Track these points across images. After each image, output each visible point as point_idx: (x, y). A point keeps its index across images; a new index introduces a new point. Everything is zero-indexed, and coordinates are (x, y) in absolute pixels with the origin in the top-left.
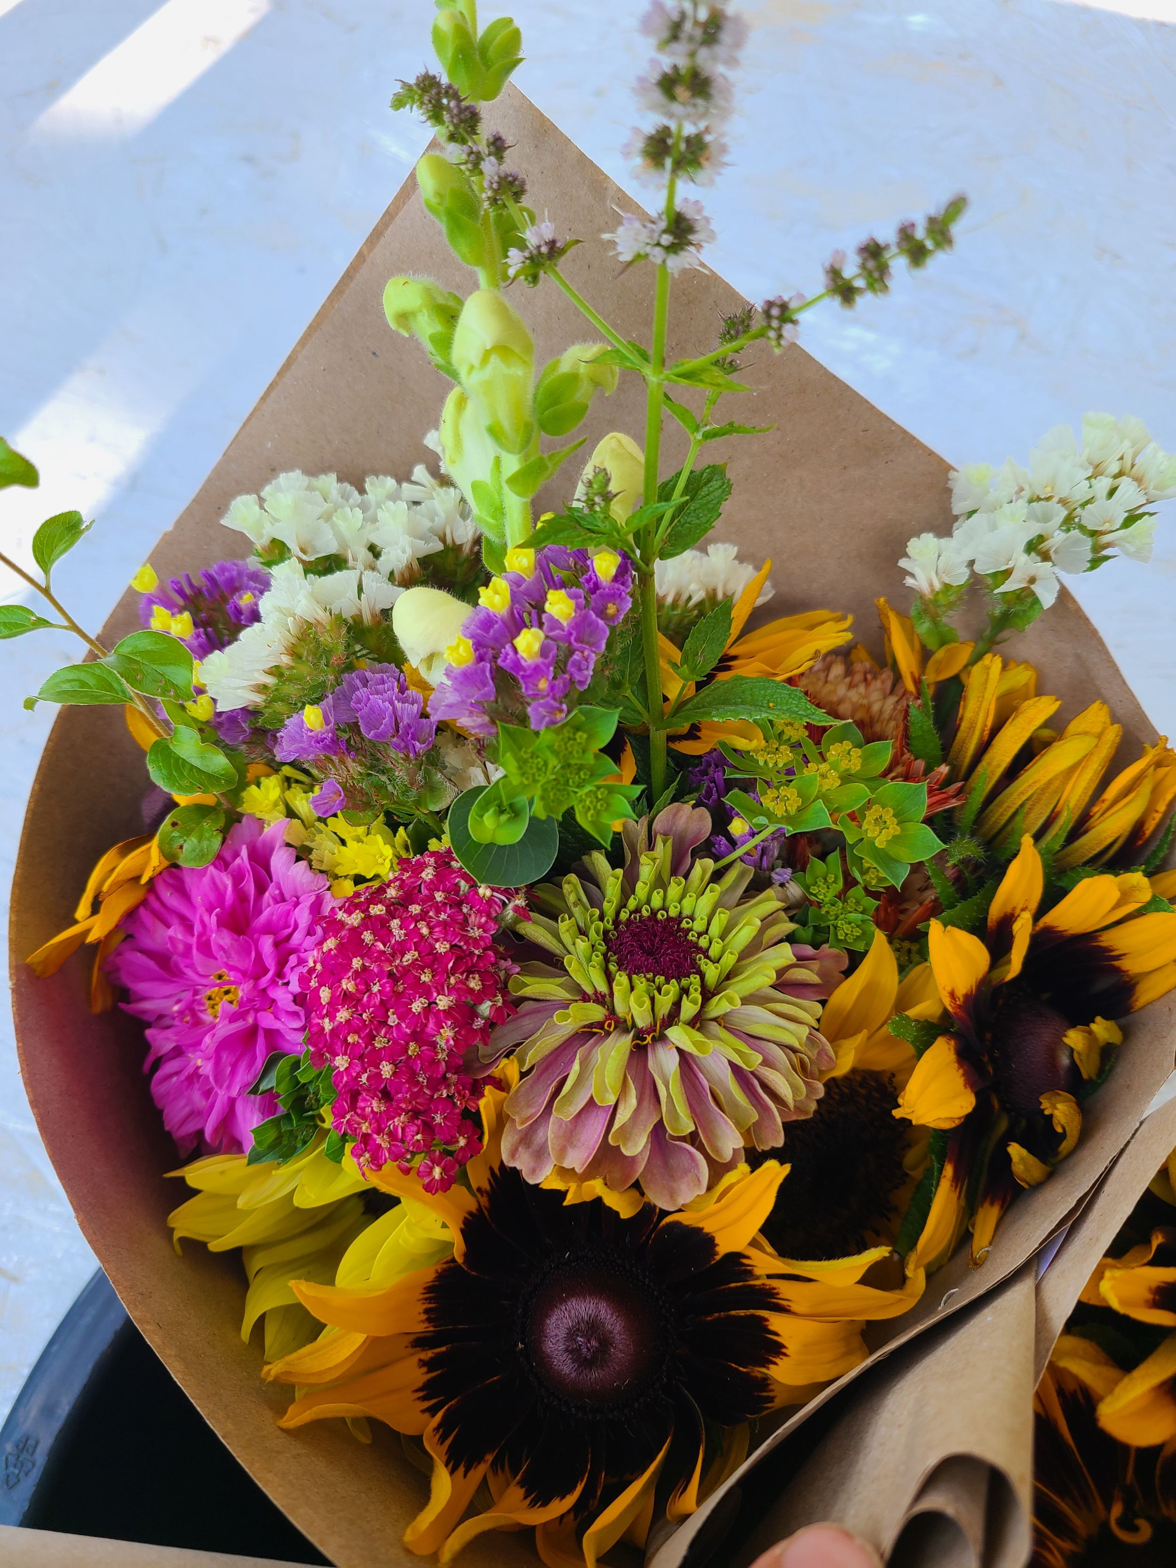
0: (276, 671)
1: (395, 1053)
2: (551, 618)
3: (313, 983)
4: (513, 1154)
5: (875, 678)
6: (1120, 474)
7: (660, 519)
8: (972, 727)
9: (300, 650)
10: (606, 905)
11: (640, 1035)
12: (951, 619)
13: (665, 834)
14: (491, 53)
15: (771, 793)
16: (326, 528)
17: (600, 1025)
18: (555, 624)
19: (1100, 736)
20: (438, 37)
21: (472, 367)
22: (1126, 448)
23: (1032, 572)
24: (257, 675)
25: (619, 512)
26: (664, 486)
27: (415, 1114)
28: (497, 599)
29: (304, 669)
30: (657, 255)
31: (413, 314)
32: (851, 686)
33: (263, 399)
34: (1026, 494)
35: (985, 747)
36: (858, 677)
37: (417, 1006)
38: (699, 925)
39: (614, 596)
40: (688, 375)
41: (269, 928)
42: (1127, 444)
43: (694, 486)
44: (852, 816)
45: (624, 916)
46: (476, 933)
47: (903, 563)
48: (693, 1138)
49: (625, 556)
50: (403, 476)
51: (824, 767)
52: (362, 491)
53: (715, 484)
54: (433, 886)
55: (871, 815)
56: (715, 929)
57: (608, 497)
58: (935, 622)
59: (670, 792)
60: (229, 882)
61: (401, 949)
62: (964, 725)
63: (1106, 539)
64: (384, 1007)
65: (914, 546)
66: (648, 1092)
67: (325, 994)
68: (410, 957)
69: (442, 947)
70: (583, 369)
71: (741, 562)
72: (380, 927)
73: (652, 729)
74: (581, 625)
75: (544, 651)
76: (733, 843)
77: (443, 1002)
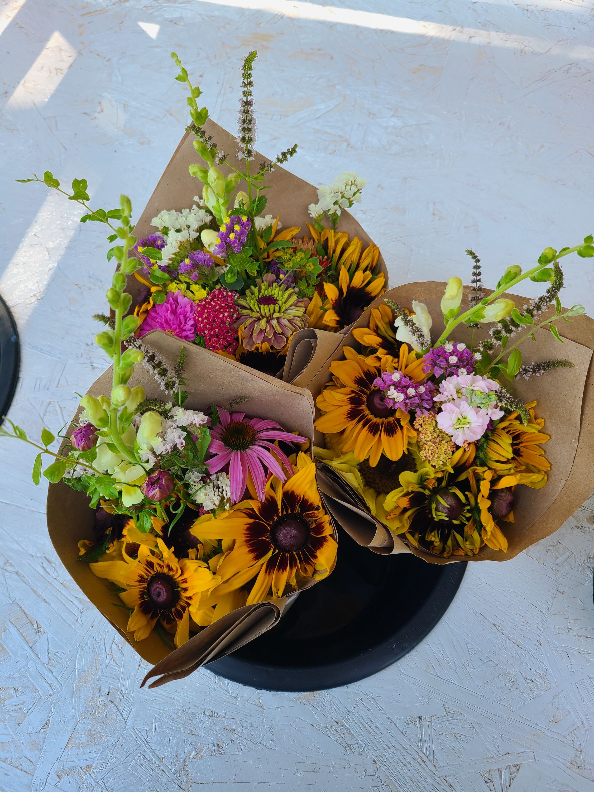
0: (175, 254)
1: (218, 327)
2: (236, 231)
3: (197, 318)
4: (246, 347)
5: (309, 242)
6: (351, 185)
7: (254, 208)
8: (331, 248)
9: (181, 248)
10: (256, 294)
11: (268, 318)
12: (323, 223)
13: (266, 281)
14: (203, 115)
15: (287, 263)
16: (176, 222)
17: (259, 318)
18: (236, 232)
19: (357, 244)
20: (192, 114)
21: (212, 182)
22: (352, 179)
23: (335, 209)
24: (171, 255)
25: (245, 208)
26: (253, 201)
27: (224, 339)
28: (224, 229)
29: (182, 252)
30: (246, 158)
31: (196, 172)
32: (304, 245)
33: (154, 193)
34: (333, 192)
35: (334, 252)
36: (305, 242)
37: (221, 316)
38: (276, 296)
39: (247, 225)
40: (255, 179)
41: (180, 314)
42: (352, 178)
43: (259, 200)
44: (304, 266)
45: (260, 297)
46: (230, 302)
47: (309, 212)
48: (282, 334)
49: (248, 217)
50: (190, 208)
51: (296, 257)
52: (182, 213)
53: (264, 200)
54: (218, 295)
55: (308, 265)
56: (280, 295)
57: (243, 205)
58: (319, 225)
59: (265, 271)
60: (169, 306)
61: (215, 306)
62: (329, 247)
63: (351, 199)
64: (214, 318)
65: (310, 207)
66: (272, 328)
67: (200, 319)
68: (217, 307)
69: (223, 305)
70: (233, 179)
71: (273, 219)
72: (209, 303)
73: (259, 256)
74: (242, 231)
75: (235, 238)
76: (281, 280)
77: (226, 314)
